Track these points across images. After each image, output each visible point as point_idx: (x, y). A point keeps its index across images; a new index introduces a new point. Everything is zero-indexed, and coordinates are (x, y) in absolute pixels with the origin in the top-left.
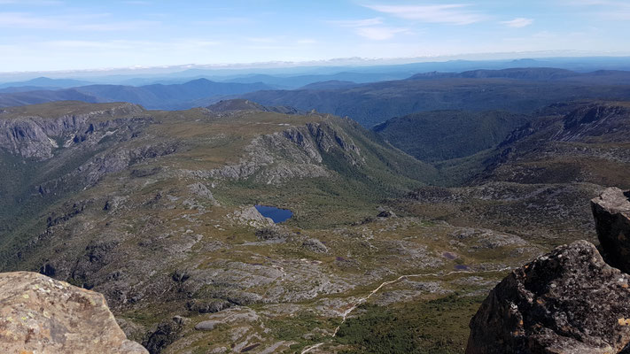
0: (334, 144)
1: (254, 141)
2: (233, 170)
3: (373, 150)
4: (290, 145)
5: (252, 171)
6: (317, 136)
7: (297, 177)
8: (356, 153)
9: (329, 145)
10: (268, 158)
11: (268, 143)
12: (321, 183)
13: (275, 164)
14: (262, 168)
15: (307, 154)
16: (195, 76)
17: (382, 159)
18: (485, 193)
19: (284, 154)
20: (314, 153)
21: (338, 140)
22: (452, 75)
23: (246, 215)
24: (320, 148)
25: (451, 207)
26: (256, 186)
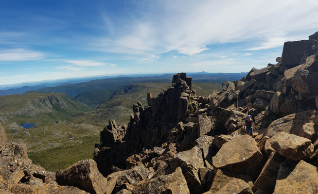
0: (56, 102)
1: (29, 102)
2: (19, 112)
3: (71, 103)
4: (41, 103)
5: (26, 112)
6: (50, 99)
7: (41, 113)
8: (64, 104)
9: (54, 102)
10: (32, 107)
11: (34, 103)
12: (50, 115)
13: (34, 109)
14: (29, 111)
15: (47, 105)
16: (25, 85)
17: (74, 105)
18: (94, 113)
19: (39, 106)
20: (49, 105)
21: (57, 100)
22: (102, 80)
23: (11, 126)
24: (52, 104)
25: (84, 118)
26: (27, 117)
